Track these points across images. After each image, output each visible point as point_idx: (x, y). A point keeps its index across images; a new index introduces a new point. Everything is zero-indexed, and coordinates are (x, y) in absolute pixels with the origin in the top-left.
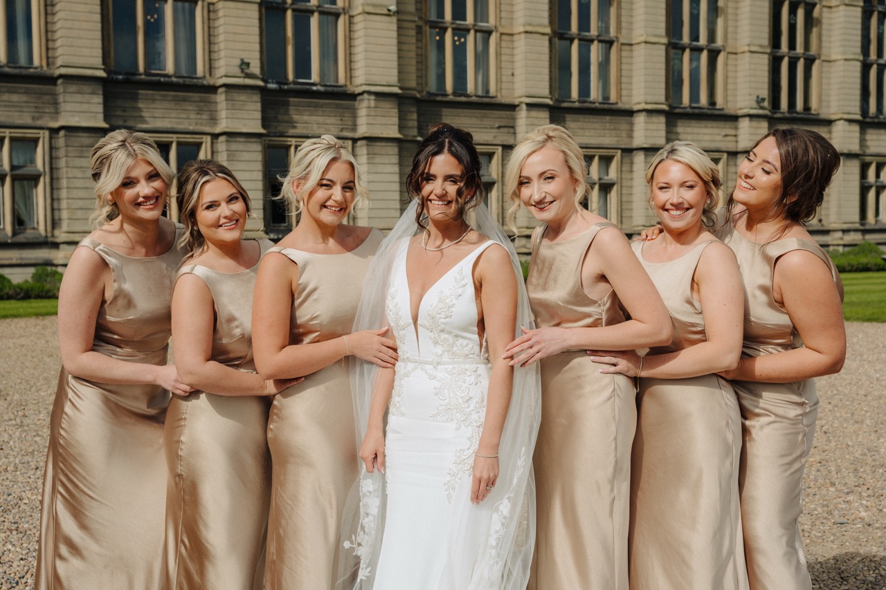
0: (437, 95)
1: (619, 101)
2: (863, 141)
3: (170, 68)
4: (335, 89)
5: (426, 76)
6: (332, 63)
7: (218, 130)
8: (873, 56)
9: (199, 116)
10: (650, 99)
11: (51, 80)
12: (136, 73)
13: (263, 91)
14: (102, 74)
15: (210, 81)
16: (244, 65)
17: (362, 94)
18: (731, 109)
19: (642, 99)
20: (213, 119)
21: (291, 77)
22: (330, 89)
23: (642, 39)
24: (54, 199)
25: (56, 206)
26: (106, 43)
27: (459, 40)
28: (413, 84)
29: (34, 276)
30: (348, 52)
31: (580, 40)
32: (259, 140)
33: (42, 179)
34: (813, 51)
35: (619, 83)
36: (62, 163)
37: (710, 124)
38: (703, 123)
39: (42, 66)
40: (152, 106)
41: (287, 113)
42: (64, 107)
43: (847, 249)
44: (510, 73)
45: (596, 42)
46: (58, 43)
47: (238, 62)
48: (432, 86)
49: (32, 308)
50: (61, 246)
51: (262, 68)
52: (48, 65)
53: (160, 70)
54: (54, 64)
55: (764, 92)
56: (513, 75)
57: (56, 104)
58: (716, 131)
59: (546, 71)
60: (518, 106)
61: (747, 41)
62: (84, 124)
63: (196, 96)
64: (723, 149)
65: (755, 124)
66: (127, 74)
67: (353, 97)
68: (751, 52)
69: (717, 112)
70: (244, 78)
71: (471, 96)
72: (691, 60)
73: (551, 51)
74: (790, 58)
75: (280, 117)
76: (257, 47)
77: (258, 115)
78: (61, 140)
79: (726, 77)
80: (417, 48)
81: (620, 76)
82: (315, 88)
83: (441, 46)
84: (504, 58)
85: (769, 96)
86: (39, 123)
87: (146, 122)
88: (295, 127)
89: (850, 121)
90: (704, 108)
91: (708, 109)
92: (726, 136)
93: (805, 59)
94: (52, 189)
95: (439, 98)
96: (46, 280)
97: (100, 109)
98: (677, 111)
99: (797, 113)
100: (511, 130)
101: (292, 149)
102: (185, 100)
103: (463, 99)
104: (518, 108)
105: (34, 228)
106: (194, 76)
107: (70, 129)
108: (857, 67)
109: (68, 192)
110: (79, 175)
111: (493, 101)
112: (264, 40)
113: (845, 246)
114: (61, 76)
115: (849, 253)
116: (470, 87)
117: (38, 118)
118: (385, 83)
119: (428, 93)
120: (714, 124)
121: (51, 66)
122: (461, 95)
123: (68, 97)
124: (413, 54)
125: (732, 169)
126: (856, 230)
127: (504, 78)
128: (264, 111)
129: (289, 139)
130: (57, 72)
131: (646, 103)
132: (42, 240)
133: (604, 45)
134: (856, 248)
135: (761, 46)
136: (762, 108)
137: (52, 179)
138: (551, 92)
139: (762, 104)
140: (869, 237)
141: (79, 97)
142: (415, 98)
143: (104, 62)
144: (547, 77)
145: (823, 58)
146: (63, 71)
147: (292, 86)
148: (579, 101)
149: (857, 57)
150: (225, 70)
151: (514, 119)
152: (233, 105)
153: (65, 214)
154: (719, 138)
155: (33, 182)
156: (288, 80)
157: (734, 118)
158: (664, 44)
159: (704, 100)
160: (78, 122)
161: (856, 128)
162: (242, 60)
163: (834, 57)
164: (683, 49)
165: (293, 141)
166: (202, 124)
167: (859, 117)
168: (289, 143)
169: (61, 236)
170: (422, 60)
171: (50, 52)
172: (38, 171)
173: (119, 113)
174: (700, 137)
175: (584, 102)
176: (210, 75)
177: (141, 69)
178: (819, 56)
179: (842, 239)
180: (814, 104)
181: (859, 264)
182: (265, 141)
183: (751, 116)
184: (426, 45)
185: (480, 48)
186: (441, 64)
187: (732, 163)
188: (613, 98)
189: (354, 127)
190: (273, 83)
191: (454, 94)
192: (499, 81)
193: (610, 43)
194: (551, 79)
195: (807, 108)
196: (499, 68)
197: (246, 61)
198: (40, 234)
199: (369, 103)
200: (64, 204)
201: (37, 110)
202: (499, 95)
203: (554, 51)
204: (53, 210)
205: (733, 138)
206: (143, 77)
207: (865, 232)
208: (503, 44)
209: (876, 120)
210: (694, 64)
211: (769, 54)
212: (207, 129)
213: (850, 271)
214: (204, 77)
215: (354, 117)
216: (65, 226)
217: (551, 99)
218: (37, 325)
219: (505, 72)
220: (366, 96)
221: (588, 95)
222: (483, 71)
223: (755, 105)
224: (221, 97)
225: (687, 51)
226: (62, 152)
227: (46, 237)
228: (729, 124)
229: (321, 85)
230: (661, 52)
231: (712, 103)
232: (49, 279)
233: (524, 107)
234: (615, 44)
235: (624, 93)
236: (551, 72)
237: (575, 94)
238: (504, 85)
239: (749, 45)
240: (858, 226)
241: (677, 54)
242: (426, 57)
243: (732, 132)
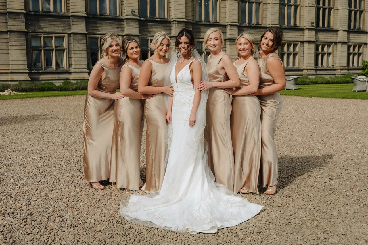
0: (199, 22)
1: (262, 24)
2: (348, 38)
3: (108, 13)
4: (164, 20)
5: (195, 15)
6: (163, 11)
7: (124, 34)
8: (353, 8)
9: (118, 29)
10: (273, 23)
11: (68, 17)
12: (97, 15)
13: (139, 20)
14: (85, 15)
15: (121, 17)
16: (133, 12)
17: (173, 21)
18: (302, 26)
19: (270, 23)
20: (123, 30)
21: (149, 16)
22: (162, 20)
23: (271, 2)
24: (69, 58)
25: (70, 60)
26: (86, 5)
27: (207, 2)
28: (191, 18)
29: (63, 83)
30: (168, 7)
31: (249, 2)
32: (138, 37)
33: (65, 51)
34: (331, 6)
35: (262, 17)
36: (72, 45)
37: (294, 32)
38: (292, 32)
39: (65, 13)
40: (102, 26)
41: (147, 28)
42: (73, 26)
43: (342, 76)
44: (224, 14)
45: (254, 3)
46: (71, 5)
47: (131, 11)
48: (197, 19)
49: (63, 93)
50: (72, 73)
51: (139, 12)
52: (67, 12)
53: (105, 14)
54: (69, 12)
55: (314, 21)
56: (225, 15)
57: (70, 25)
58: (296, 34)
59: (237, 13)
60: (227, 25)
61: (308, 3)
62: (79, 32)
63: (117, 22)
64: (299, 41)
65: (310, 32)
66: (93, 15)
67: (170, 22)
68: (309, 6)
69: (297, 28)
70: (133, 16)
71: (211, 22)
72: (288, 9)
73: (238, 6)
74: (323, 8)
75: (145, 30)
76: (137, 5)
77: (138, 29)
78: (72, 38)
79: (300, 15)
80: (192, 5)
81: (263, 15)
82: (157, 19)
83: (200, 5)
84: (222, 9)
85: (315, 22)
86: (64, 32)
87: (100, 32)
88: (150, 33)
89: (344, 31)
90: (292, 26)
91: (294, 26)
92: (300, 36)
93: (328, 9)
94: (69, 54)
95: (200, 23)
96: (67, 85)
97: (85, 27)
98: (283, 27)
99: (325, 28)
100: (225, 34)
101: (149, 41)
102: (113, 24)
103: (208, 23)
104: (227, 26)
105: (63, 67)
106: (116, 16)
107: (75, 34)
108: (347, 12)
109: (74, 55)
110: (78, 49)
111: (218, 24)
112: (140, 3)
113: (341, 74)
114: (72, 16)
115: (343, 77)
116: (211, 19)
117: (64, 30)
118: (181, 18)
119: (196, 21)
120: (296, 32)
121: (68, 13)
122: (207, 22)
123: (74, 23)
124: (191, 8)
125: (302, 48)
126: (345, 69)
127: (222, 16)
128: (139, 27)
129: (148, 37)
130: (70, 14)
131: (272, 24)
132: (66, 71)
133: (257, 4)
134: (345, 75)
135: (312, 4)
136: (313, 26)
137: (69, 51)
138: (238, 21)
139: (313, 25)
140: (350, 71)
141: (78, 23)
142: (191, 23)
143: (86, 11)
144: (237, 16)
145: (335, 8)
146: (72, 14)
147: (149, 19)
148: (248, 24)
149: (347, 8)
150: (127, 13)
151: (226, 30)
152: (129, 25)
153: (73, 63)
154: (298, 37)
155: (63, 52)
156: (148, 17)
157: (303, 30)
158: (278, 4)
159: (292, 23)
160: (77, 31)
161: (346, 33)
162: (132, 10)
163: (339, 8)
164: (285, 6)
165: (150, 38)
166: (119, 32)
167: (347, 29)
168: (148, 38)
169: (72, 70)
170: (194, 10)
171: (68, 7)
172: (64, 48)
173: (90, 28)
174: (291, 36)
175: (250, 24)
176: (121, 15)
177: (98, 13)
178: (334, 7)
179: (340, 72)
180: (331, 25)
181: (346, 81)
182: (140, 38)
183: (309, 29)
184: (195, 4)
185: (214, 5)
186: (200, 11)
187: (302, 45)
188: (260, 23)
189: (170, 33)
190: (143, 18)
191: (205, 21)
192: (220, 17)
193: (260, 3)
194: (238, 16)
195: (329, 26)
196: (220, 12)
197: (133, 10)
198: (65, 69)
199: (175, 25)
200: (73, 59)
201: (64, 27)
202: (220, 22)
203: (239, 6)
204: (69, 61)
205: (303, 37)
206: (99, 16)
207: (349, 70)
208: (222, 4)
209: (354, 30)
210: (289, 11)
211: (316, 7)
212: (120, 34)
213: (342, 83)
214: (119, 16)
215: (171, 29)
216: (73, 67)
217: (238, 23)
218: (65, 98)
219: (223, 14)
220: (174, 22)
221: (252, 22)
222: (215, 14)
223: (310, 25)
224: (125, 23)
225: (287, 6)
226: (72, 42)
227: (67, 70)
228: (301, 32)
229: (159, 19)
230: (277, 6)
231: (295, 24)
232: (68, 84)
233: (229, 26)
234: (261, 4)
235: (264, 21)
236: (238, 13)
237: (247, 21)
238: (222, 18)
239: (308, 4)
240: (346, 68)
241: (283, 7)
242: (195, 9)
243: (302, 35)
